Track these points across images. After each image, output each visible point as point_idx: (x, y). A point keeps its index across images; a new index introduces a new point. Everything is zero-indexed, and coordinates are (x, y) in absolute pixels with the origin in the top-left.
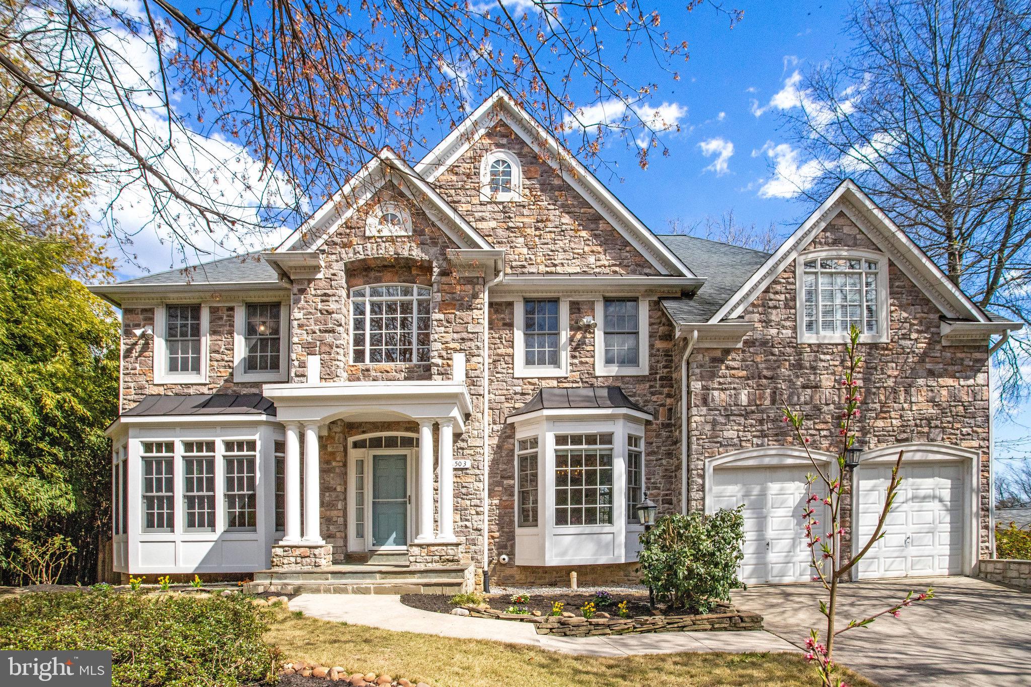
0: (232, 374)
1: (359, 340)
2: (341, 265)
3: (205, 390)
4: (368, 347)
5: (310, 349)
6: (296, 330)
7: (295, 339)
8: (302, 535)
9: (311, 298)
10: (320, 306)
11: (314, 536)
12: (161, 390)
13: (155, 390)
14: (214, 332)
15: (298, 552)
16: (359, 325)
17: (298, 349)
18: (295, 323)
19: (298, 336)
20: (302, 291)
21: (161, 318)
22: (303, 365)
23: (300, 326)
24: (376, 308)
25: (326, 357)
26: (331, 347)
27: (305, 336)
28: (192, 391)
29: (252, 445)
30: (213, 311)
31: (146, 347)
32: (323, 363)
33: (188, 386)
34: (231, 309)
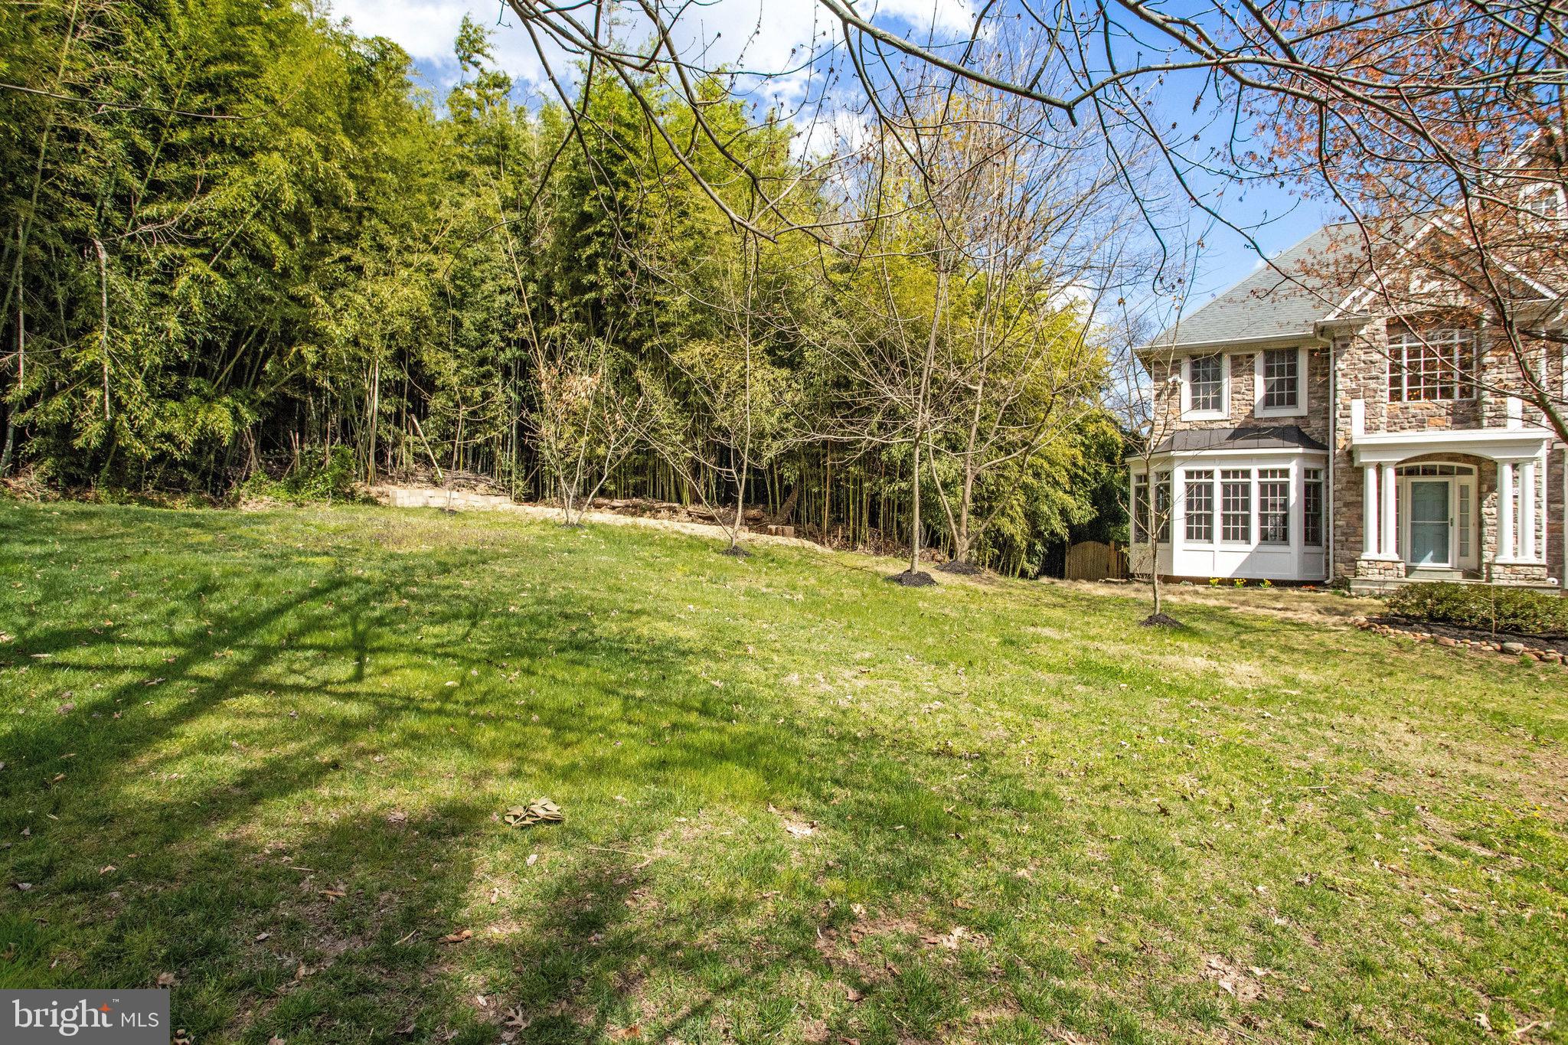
0: (1252, 411)
1: (1395, 381)
2: (1383, 320)
3: (1227, 425)
4: (1405, 388)
5: (1354, 394)
6: (1339, 379)
7: (1339, 387)
8: (1379, 551)
9: (1356, 351)
10: (1363, 357)
11: (1390, 553)
12: (1187, 426)
13: (1181, 426)
14: (1235, 375)
15: (1381, 565)
16: (1395, 368)
17: (1341, 395)
18: (1339, 374)
19: (1343, 383)
20: (1346, 346)
21: (1186, 369)
22: (1347, 408)
23: (1344, 375)
24: (1414, 353)
25: (1370, 400)
26: (1375, 391)
27: (1349, 383)
28: (1215, 426)
29: (1285, 473)
30: (1234, 359)
31: (1174, 391)
32: (1367, 405)
33: (1211, 422)
34: (1251, 356)
